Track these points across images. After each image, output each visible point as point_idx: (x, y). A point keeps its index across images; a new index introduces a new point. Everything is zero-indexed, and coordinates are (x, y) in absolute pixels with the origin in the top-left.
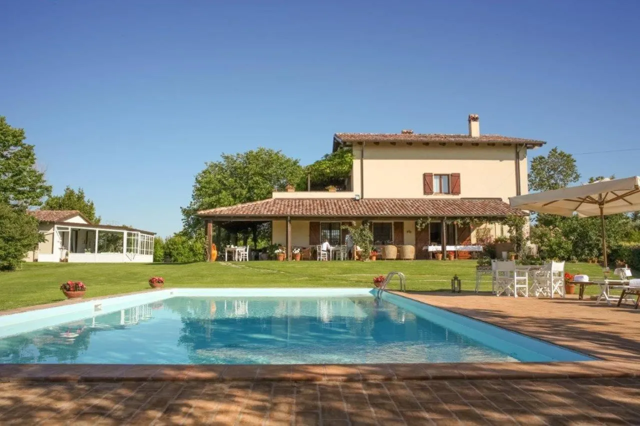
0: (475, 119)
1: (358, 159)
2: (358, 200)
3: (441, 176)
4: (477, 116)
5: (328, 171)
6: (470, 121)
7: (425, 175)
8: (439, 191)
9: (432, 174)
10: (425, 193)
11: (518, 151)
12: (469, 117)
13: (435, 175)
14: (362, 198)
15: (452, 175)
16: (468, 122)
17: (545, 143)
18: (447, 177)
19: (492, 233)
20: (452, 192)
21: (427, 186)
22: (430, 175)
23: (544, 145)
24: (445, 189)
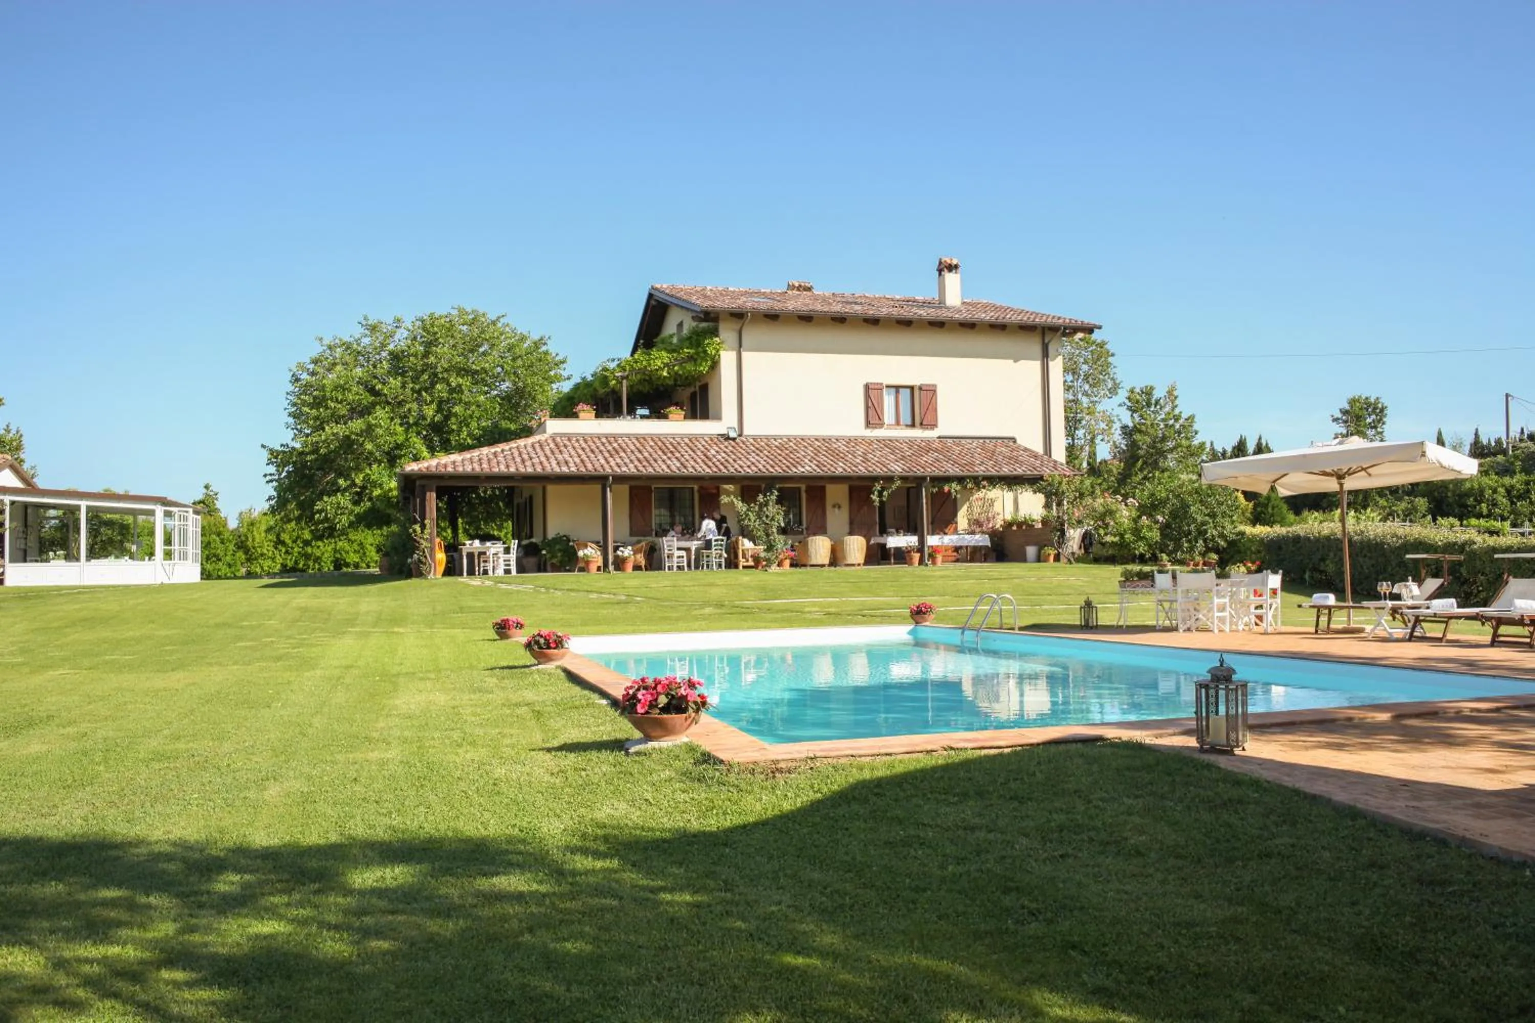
0: (951, 268)
1: (733, 350)
2: (734, 439)
3: (897, 388)
4: (955, 262)
5: (665, 374)
6: (940, 271)
7: (867, 387)
8: (893, 422)
9: (881, 384)
10: (868, 424)
11: (1046, 341)
12: (940, 263)
13: (888, 387)
14: (740, 435)
15: (920, 388)
16: (937, 273)
17: (1100, 328)
18: (908, 391)
19: (997, 507)
20: (921, 424)
21: (871, 412)
22: (879, 388)
23: (1096, 331)
24: (906, 417)
